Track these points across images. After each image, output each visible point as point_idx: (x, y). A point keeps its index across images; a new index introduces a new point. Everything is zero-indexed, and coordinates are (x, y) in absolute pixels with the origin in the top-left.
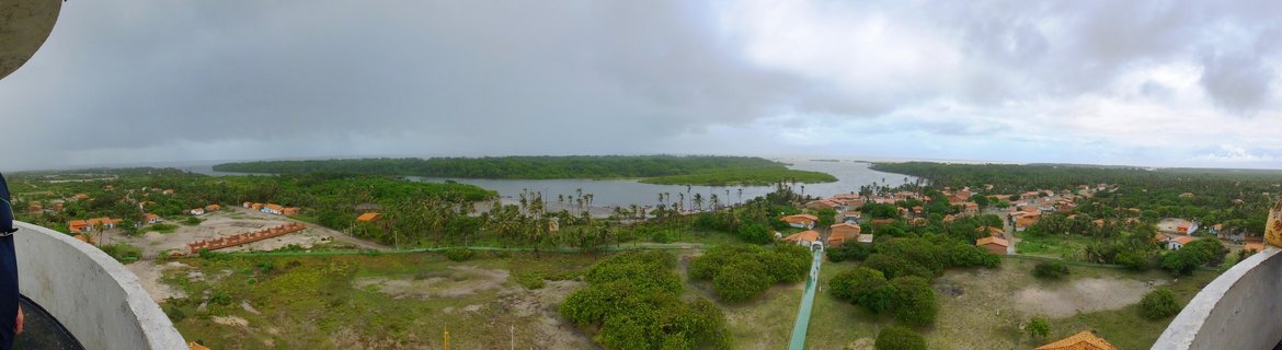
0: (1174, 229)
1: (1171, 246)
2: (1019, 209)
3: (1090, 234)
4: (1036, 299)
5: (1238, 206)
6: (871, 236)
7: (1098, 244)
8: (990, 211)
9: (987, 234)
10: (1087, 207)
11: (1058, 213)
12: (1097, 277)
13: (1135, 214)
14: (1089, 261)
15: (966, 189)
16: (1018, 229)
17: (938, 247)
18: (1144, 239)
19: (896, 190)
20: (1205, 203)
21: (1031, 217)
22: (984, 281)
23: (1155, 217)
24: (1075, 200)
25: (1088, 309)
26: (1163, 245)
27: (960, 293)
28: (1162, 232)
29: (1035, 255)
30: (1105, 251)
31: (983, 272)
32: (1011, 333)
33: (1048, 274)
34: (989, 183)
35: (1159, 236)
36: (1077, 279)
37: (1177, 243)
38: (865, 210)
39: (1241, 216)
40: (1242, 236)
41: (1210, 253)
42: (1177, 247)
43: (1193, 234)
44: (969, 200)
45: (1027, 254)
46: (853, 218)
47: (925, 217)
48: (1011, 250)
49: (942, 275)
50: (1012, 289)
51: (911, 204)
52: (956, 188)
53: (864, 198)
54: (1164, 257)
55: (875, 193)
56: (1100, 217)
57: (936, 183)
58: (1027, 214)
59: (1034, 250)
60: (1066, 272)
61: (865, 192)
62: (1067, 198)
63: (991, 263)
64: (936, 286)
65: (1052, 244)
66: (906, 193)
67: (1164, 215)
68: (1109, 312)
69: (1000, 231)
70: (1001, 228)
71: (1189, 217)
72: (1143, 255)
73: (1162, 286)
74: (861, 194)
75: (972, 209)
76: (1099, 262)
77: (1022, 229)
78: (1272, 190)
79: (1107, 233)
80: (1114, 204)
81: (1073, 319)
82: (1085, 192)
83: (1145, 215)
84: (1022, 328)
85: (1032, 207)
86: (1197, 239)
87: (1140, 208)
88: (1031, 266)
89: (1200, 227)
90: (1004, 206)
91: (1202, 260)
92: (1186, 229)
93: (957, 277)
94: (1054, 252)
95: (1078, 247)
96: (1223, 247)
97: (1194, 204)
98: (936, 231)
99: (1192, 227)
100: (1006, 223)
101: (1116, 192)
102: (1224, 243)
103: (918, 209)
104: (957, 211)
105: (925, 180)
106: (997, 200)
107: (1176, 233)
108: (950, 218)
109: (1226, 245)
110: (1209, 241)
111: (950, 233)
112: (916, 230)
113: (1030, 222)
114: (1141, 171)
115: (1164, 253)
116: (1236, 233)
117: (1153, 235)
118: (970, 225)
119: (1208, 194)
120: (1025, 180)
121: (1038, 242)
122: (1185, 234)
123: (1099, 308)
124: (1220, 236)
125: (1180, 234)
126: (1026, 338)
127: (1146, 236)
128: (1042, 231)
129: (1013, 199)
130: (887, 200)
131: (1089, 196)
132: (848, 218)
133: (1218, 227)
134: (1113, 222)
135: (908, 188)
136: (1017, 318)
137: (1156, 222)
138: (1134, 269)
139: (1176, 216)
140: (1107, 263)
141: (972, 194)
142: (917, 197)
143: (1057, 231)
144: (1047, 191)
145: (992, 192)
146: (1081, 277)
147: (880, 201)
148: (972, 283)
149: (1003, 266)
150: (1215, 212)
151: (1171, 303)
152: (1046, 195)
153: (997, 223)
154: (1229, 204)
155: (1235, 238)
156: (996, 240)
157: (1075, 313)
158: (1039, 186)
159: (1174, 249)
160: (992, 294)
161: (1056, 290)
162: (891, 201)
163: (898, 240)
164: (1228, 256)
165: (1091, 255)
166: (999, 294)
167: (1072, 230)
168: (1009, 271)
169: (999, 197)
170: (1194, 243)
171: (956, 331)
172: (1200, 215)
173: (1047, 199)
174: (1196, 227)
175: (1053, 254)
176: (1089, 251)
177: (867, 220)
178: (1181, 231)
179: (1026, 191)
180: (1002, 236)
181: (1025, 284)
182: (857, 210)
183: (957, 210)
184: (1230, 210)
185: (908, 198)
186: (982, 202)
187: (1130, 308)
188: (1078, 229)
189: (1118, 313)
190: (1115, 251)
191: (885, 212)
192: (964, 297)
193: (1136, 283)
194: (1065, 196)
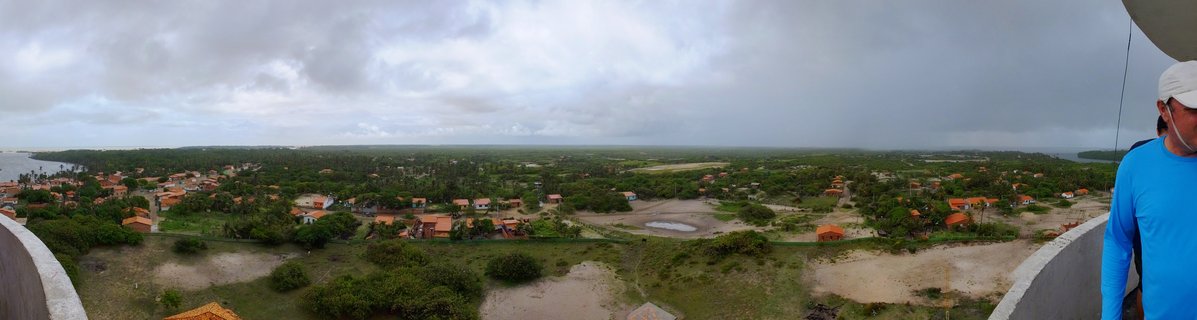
0: (311, 204)
1: (306, 220)
2: (166, 190)
3: (229, 211)
4: (174, 273)
5: (371, 179)
6: (26, 219)
7: (238, 221)
8: (138, 193)
9: (132, 215)
10: (230, 186)
11: (201, 192)
12: (233, 252)
13: (274, 191)
14: (227, 236)
15: (119, 173)
16: (163, 209)
17: (86, 228)
18: (279, 215)
19: (53, 177)
20: (344, 179)
21: (176, 197)
22: (128, 257)
23: (293, 193)
24: (219, 180)
25: (221, 282)
26: (298, 220)
27: (103, 269)
28: (300, 207)
29: (177, 232)
30: (241, 227)
31: (126, 249)
32: (148, 305)
33: (186, 250)
34: (141, 167)
35: (294, 211)
36: (213, 254)
37: (311, 217)
38: (21, 196)
39: (375, 190)
40: (374, 209)
41: (342, 226)
42: (311, 221)
43: (328, 209)
44: (120, 184)
45: (169, 232)
46: (10, 204)
47: (77, 201)
48: (154, 228)
49: (87, 253)
50: (153, 264)
51: (66, 189)
52: (111, 172)
53: (22, 185)
54: (298, 231)
55: (33, 180)
56: (240, 195)
57: (90, 169)
58: (173, 194)
59: (177, 228)
60: (204, 247)
61: (24, 179)
62: (212, 179)
63: (134, 240)
64: (81, 263)
65: (194, 222)
66: (61, 180)
67: (303, 191)
68: (241, 285)
69: (146, 211)
70: (148, 209)
71: (324, 193)
72: (279, 231)
73: (293, 259)
74: (19, 182)
75: (120, 191)
76: (235, 237)
77: (167, 209)
78: (406, 164)
79: (244, 210)
80: (254, 183)
81: (207, 291)
82: (231, 172)
83: (284, 191)
84: (158, 300)
85: (178, 188)
86: (330, 213)
87: (281, 185)
88: (170, 242)
89: (336, 201)
90: (152, 187)
91: (334, 233)
92: (322, 204)
93: (102, 254)
94: (195, 229)
95: (217, 223)
96: (355, 220)
97: (332, 180)
98: (85, 213)
99: (327, 202)
100: (152, 204)
101: (258, 171)
102: (355, 216)
103: (71, 194)
104: (107, 195)
105: (81, 166)
106: (146, 182)
107: (312, 207)
108: (100, 201)
109: (358, 217)
110: (341, 214)
111: (97, 214)
112: (67, 212)
113: (175, 201)
114: (286, 150)
115: (297, 227)
116: (368, 206)
117: (288, 211)
118: (116, 206)
119: (346, 170)
120: (174, 162)
121: (181, 220)
122: (321, 209)
123: (232, 280)
124: (353, 210)
125: (316, 209)
126: (162, 308)
127: (282, 213)
128: (185, 209)
129: (161, 181)
130: (44, 187)
131: (232, 175)
132: (6, 204)
133: (352, 201)
134: (252, 200)
135: (64, 174)
136: (154, 289)
137: (294, 198)
138: (269, 243)
139: (314, 192)
140: (243, 238)
141: (123, 178)
142: (71, 182)
143: (197, 210)
144: (194, 173)
145: (143, 175)
146: (218, 251)
147: (37, 187)
148: (115, 260)
149: (146, 244)
150: (351, 186)
151: (299, 275)
152: (193, 176)
153: (144, 204)
154: (365, 178)
155: (368, 211)
156: (140, 219)
157: (210, 285)
158: (187, 168)
159: (309, 223)
160: (132, 268)
161: (192, 264)
162: (48, 187)
163: (48, 223)
164: (360, 228)
165: (229, 231)
166: (139, 269)
167: (213, 208)
168: (151, 248)
169: (149, 179)
170: (327, 217)
171: (96, 303)
172: (336, 190)
173: (194, 180)
174: (332, 202)
175: (193, 231)
176: (226, 227)
177: (24, 205)
178: (318, 206)
179: (174, 173)
180: (147, 216)
181: (165, 259)
182: (15, 196)
183: (105, 194)
184: (364, 185)
185: (63, 183)
186: (131, 185)
187: (261, 281)
188: (219, 206)
189: (250, 285)
190: (251, 226)
191: (40, 197)
192: (108, 272)
193: (271, 256)
194: (212, 176)
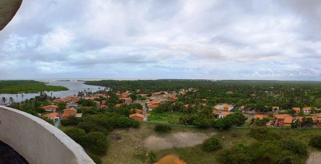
0: (223, 109)
1: (220, 117)
2: (151, 101)
3: (182, 112)
4: (154, 142)
5: (252, 97)
6: (81, 114)
7: (186, 116)
8: (137, 102)
9: (134, 112)
10: (182, 99)
11: (168, 102)
12: (184, 132)
13: (204, 102)
14: (181, 124)
15: (127, 92)
16: (149, 110)
17: (111, 118)
18: (207, 113)
19: (95, 93)
20: (239, 96)
21: (156, 104)
22: (132, 133)
23: (214, 103)
24: (177, 96)
25: (178, 146)
26: (216, 116)
27: (120, 139)
28: (217, 110)
29: (156, 122)
30: (188, 119)
31: (131, 129)
32: (142, 157)
33: (161, 130)
34: (138, 89)
35: (214, 112)
36: (174, 132)
37: (222, 115)
38: (79, 103)
39: (254, 102)
40: (253, 112)
41: (238, 120)
42: (222, 117)
43: (231, 111)
44: (128, 97)
45: (152, 121)
46: (74, 107)
47: (107, 105)
48: (145, 119)
49: (112, 131)
50: (144, 137)
51: (101, 99)
52: (123, 91)
53: (80, 97)
54: (217, 121)
55: (85, 94)
56: (187, 103)
57: (114, 90)
58: (154, 102)
59: (156, 119)
60: (170, 129)
61: (81, 94)
62: (173, 95)
63: (136, 125)
64: (109, 136)
65: (165, 116)
66: (99, 95)
67: (218, 102)
68: (188, 148)
69: (141, 111)
70: (142, 109)
71: (229, 103)
72: (206, 121)
73: (214, 135)
74: (78, 96)
75: (128, 101)
76: (185, 124)
77: (151, 110)
78: (269, 90)
79: (190, 111)
80: (194, 97)
81: (172, 149)
82: (182, 92)
83: (209, 102)
84: (147, 155)
85: (158, 99)
86: (232, 113)
87: (207, 99)
88: (154, 126)
89: (235, 108)
90: (143, 99)
91: (234, 123)
92: (227, 109)
93: (119, 132)
94: (165, 120)
95: (176, 117)
96: (244, 117)
97: (233, 97)
98: (111, 111)
99: (230, 108)
100: (144, 107)
101: (197, 92)
102: (244, 115)
103: (104, 102)
105: (109, 88)
106: (141, 96)
107: (223, 110)
108: (118, 105)
109: (246, 116)
110: (237, 114)
111: (117, 112)
112: (102, 111)
113: (155, 106)
114: (210, 81)
115: (216, 120)
116: (251, 110)
117: (211, 112)
118: (126, 108)
119: (239, 92)
120: (154, 87)
121: (158, 115)
122: (227, 111)
123: (184, 146)
124: (243, 112)
125: (225, 111)
126: (148, 160)
127: (208, 112)
128: (161, 110)
129: (148, 96)
130: (91, 98)
131: (183, 94)
132: (72, 107)
133: (243, 107)
134: (193, 106)
135: (101, 92)
136: (145, 150)
137: (214, 105)
138: (202, 127)
139: (223, 102)
140: (189, 125)
141: (129, 94)
142: (104, 96)
143: (166, 111)
144: (165, 92)
145: (139, 93)
146: (177, 131)
147: (87, 98)
148: (126, 134)
149: (141, 127)
150: (242, 100)
151: (217, 144)
152: (164, 94)
153: (140, 107)
154: (249, 96)
155: (250, 112)
156: (138, 115)
157: (173, 147)
158: (161, 90)
159: (221, 118)
160: (134, 139)
161: (164, 137)
162: (92, 98)
163: (93, 116)
164: (247, 121)
165: (182, 121)
166: (138, 140)
167: (174, 110)
168: (143, 129)
169: (142, 95)
170: (230, 115)
171: (116, 156)
172: (234, 102)
173: (164, 96)
174: (233, 108)
175: (164, 121)
176: (181, 119)
177: (80, 107)
178: (226, 110)
179: (155, 92)
180: (141, 113)
181: (150, 134)
182: (76, 103)
183: (121, 102)
184: (248, 100)
185: (100, 97)
186: (134, 98)
187: (198, 146)
188: (177, 109)
189: (192, 148)
190: (193, 119)
191: (89, 103)
192: (122, 141)
193: (202, 134)
194: (173, 94)
